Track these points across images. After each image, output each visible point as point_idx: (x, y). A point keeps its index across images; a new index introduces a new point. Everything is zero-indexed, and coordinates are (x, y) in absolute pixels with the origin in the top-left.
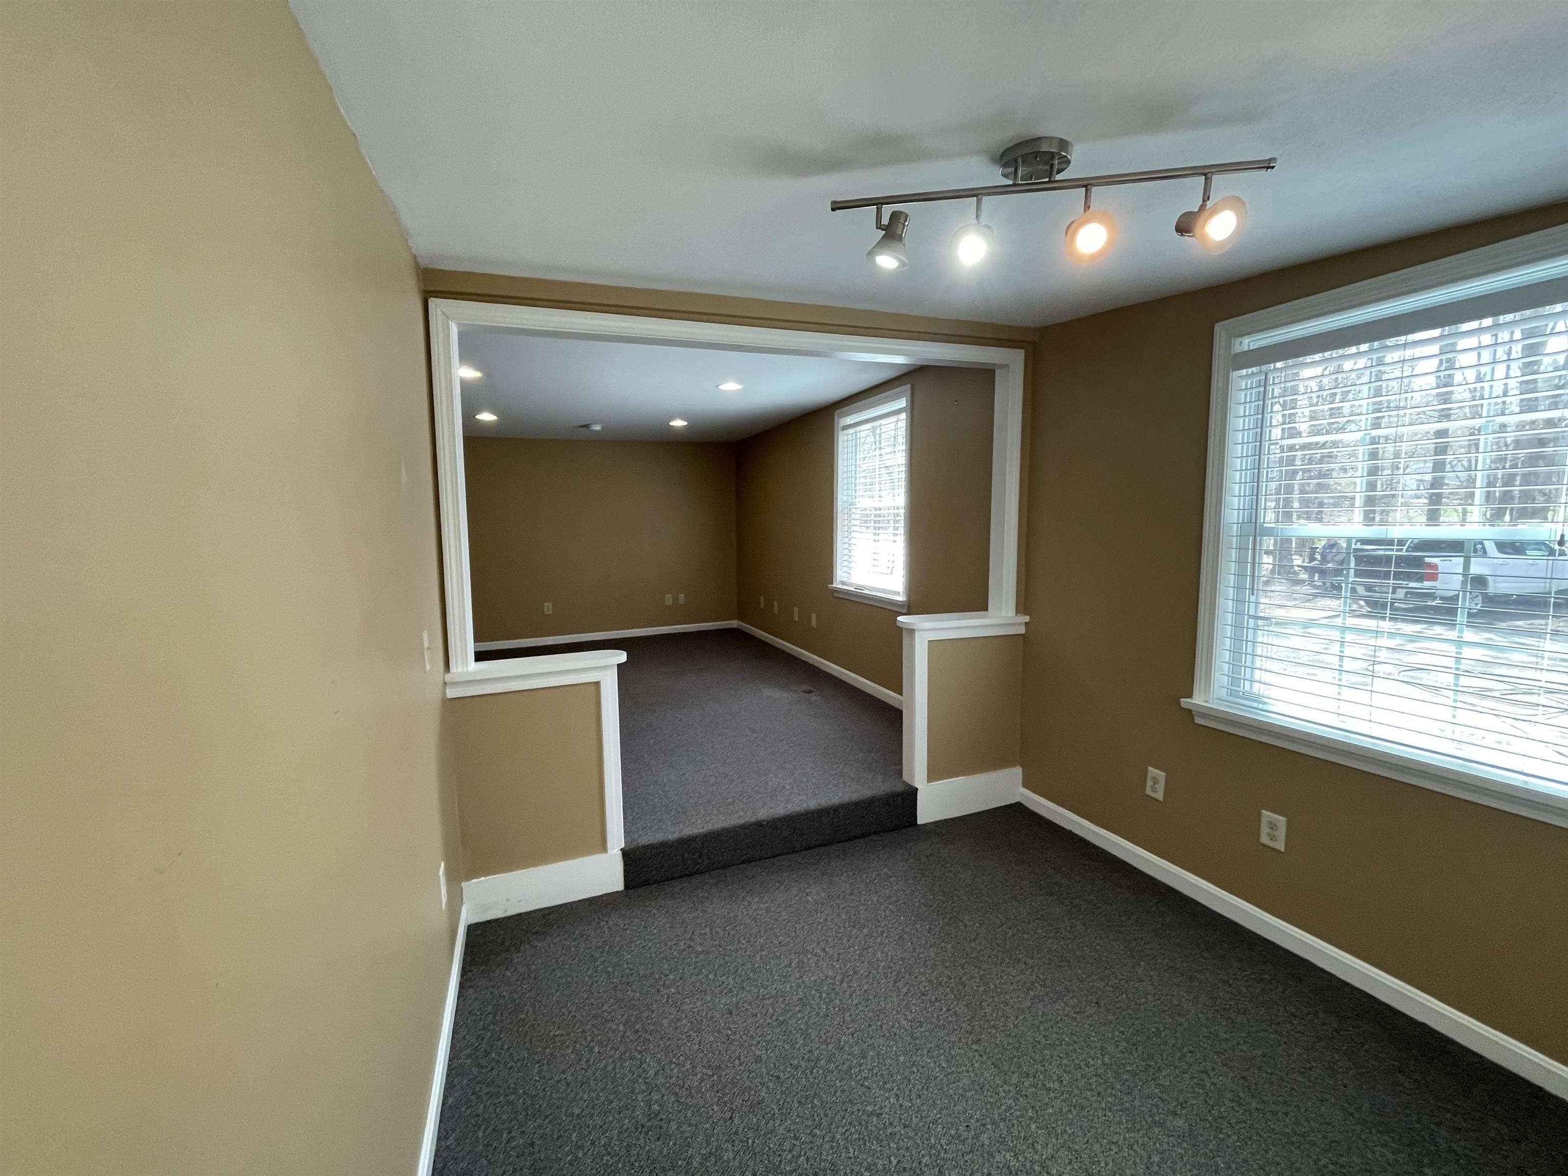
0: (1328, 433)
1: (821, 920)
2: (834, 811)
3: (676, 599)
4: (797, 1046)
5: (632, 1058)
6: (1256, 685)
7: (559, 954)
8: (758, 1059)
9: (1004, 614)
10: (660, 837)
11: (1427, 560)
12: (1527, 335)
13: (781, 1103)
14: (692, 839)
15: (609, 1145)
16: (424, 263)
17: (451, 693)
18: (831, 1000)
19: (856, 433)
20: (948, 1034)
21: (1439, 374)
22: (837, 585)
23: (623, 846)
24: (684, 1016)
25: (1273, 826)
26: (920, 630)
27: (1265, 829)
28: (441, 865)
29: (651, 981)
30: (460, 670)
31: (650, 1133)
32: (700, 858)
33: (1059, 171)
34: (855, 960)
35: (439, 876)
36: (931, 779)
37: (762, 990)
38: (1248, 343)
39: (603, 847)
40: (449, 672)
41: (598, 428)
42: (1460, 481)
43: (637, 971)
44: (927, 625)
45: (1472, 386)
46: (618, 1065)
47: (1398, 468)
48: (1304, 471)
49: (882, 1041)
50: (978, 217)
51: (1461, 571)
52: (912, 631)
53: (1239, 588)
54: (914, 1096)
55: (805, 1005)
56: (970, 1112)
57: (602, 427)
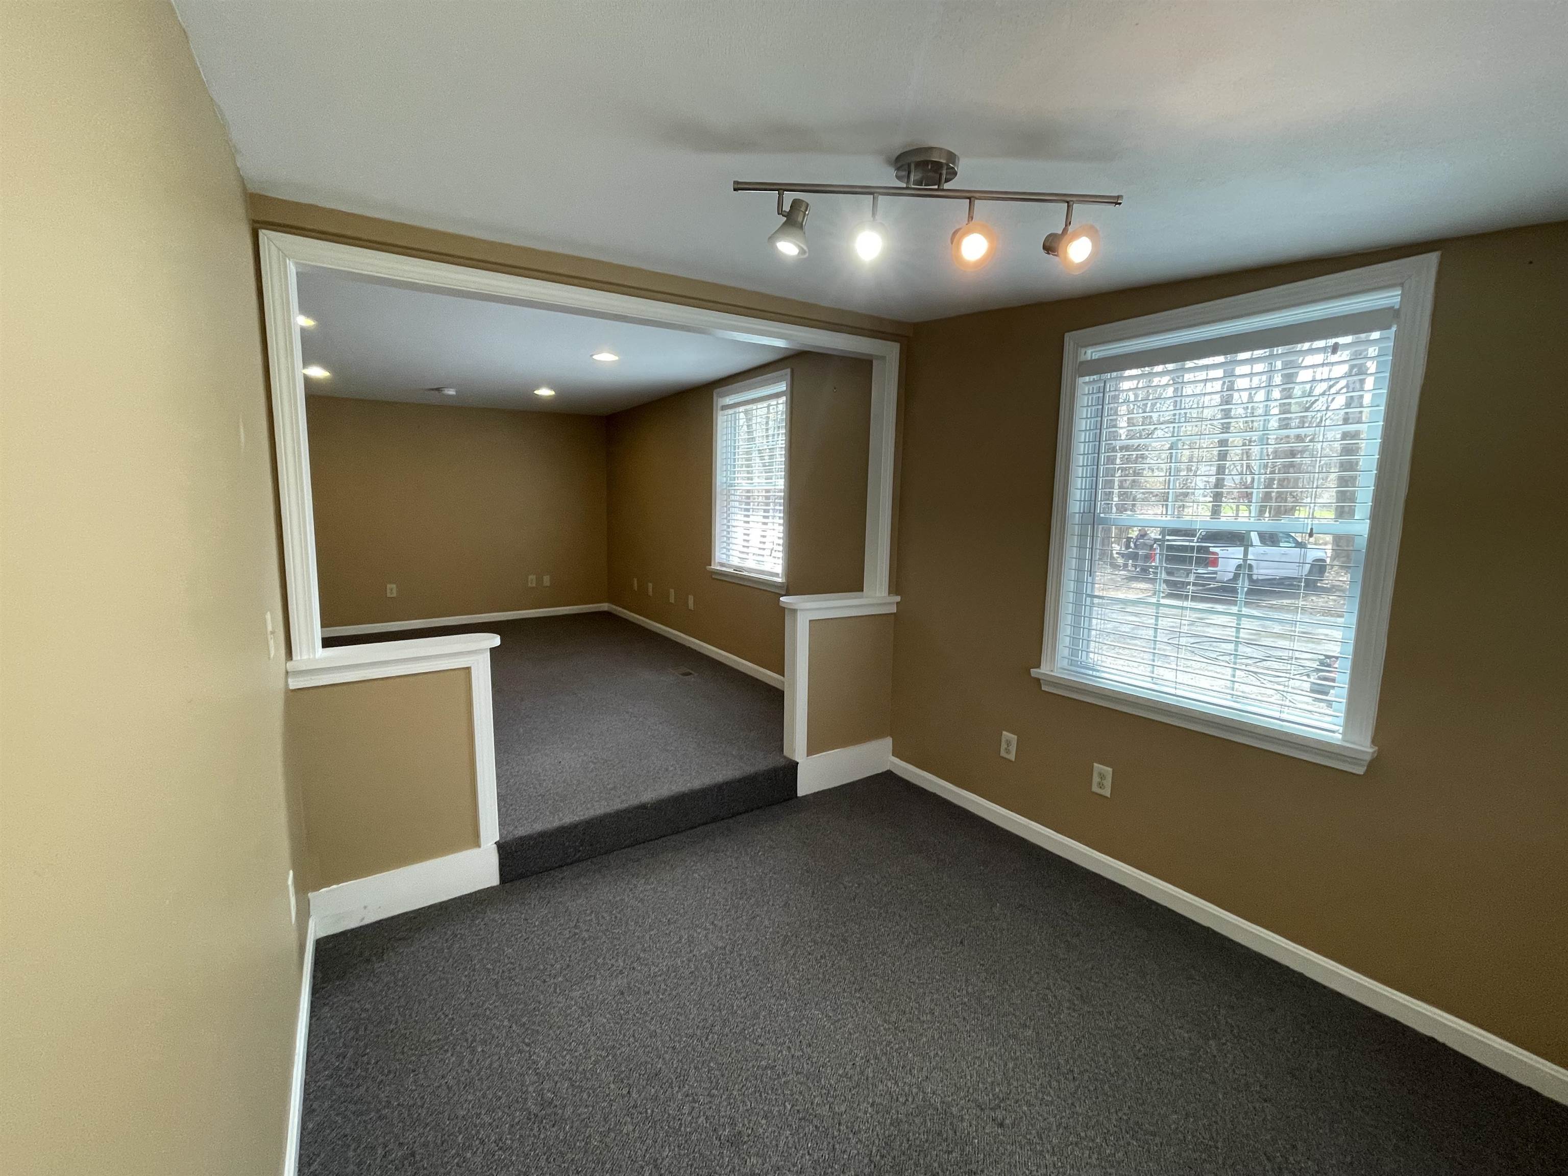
0: (1140, 438)
1: (709, 896)
2: (719, 788)
3: (539, 580)
4: (692, 1016)
5: (520, 1052)
6: (1091, 655)
7: (430, 957)
8: (653, 1035)
9: (878, 594)
10: (538, 827)
11: (1212, 549)
12: (1286, 366)
13: (679, 1071)
14: (574, 826)
15: (500, 1140)
16: (251, 188)
17: (294, 684)
18: (722, 970)
19: (735, 413)
20: (834, 986)
21: (1222, 393)
22: (715, 567)
23: (498, 839)
24: (573, 1003)
25: (1102, 776)
26: (802, 610)
27: (1096, 779)
28: (288, 874)
29: (535, 973)
30: (305, 657)
31: (544, 1121)
32: (582, 845)
33: (947, 181)
34: (743, 929)
35: (288, 886)
36: (810, 752)
37: (653, 968)
38: (1092, 353)
39: (475, 841)
40: (292, 659)
41: (452, 392)
42: (1235, 483)
43: (520, 965)
44: (809, 605)
45: (1245, 406)
46: (505, 1061)
47: (1191, 470)
48: (1123, 469)
49: (773, 1001)
50: (874, 214)
51: (1242, 557)
52: (794, 611)
53: (1080, 570)
54: (804, 1047)
55: (696, 978)
56: (856, 1051)
57: (456, 392)
